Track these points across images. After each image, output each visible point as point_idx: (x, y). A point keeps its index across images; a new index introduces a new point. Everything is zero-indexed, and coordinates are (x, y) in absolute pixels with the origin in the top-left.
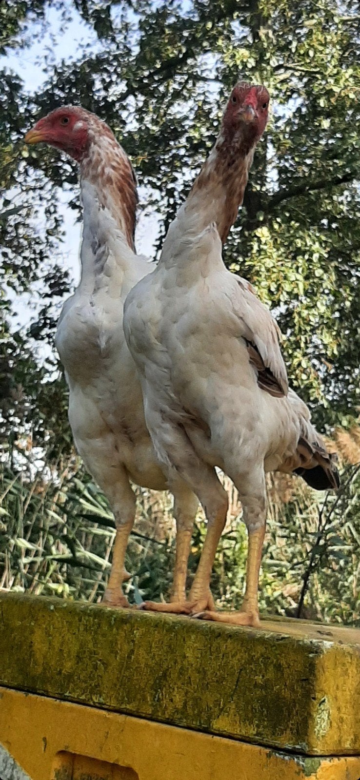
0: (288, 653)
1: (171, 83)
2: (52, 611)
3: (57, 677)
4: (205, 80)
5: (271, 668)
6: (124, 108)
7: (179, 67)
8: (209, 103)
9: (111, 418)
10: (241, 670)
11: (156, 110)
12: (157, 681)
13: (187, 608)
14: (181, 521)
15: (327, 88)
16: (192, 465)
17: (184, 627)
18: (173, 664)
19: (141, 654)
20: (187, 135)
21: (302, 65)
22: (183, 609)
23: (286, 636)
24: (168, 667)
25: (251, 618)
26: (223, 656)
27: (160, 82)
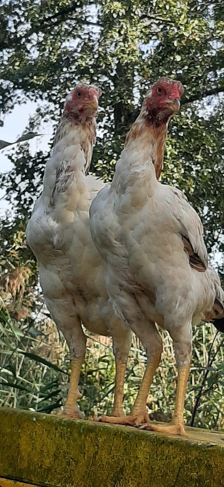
0: (216, 457)
1: (63, 25)
2: (35, 421)
3: (39, 470)
4: (88, 23)
5: (203, 468)
6: (29, 41)
7: (70, 13)
8: (93, 41)
9: (69, 284)
10: (180, 468)
11: (53, 44)
12: (116, 475)
13: (130, 421)
14: (118, 357)
15: (180, 33)
16: (139, 319)
17: (137, 435)
18: (128, 463)
19: (104, 455)
20: (77, 64)
21: (160, 16)
22: (127, 421)
23: (214, 444)
24: (124, 464)
25: (179, 429)
26: (166, 457)
27: (56, 24)
